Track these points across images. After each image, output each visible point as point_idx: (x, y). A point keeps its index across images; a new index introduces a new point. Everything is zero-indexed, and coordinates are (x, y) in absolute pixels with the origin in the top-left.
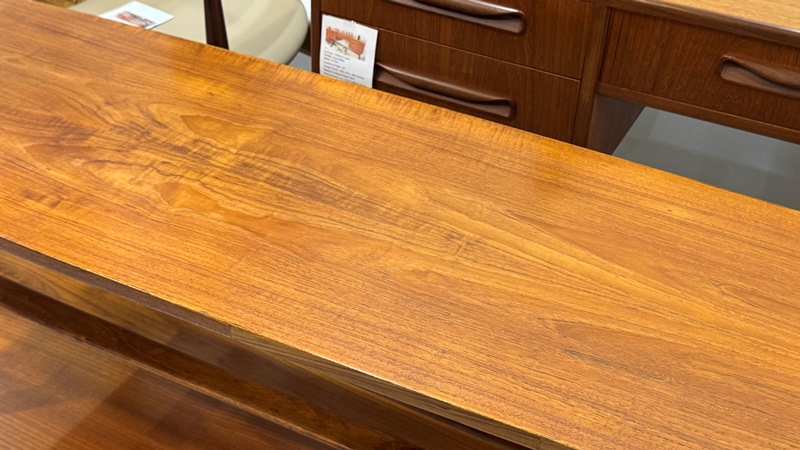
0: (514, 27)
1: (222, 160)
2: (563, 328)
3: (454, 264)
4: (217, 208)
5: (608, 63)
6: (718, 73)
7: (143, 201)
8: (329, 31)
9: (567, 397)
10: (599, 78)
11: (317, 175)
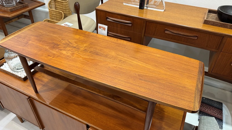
0: (130, 25)
1: (81, 49)
2: (139, 75)
3: (121, 65)
4: (81, 57)
5: (146, 31)
6: (164, 32)
7: (68, 56)
8: (99, 26)
9: (140, 87)
10: (145, 33)
11: (98, 51)
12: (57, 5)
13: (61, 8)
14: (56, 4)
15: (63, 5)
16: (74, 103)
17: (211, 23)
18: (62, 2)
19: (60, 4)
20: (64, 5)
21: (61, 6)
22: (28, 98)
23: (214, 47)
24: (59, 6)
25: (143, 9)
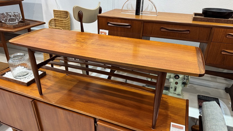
0: (129, 27)
3: (128, 51)
5: (144, 31)
6: (160, 30)
8: (101, 32)
10: (143, 33)
11: (104, 44)
12: (57, 24)
13: (61, 25)
14: (56, 22)
15: (62, 23)
16: (80, 101)
17: (199, 20)
18: (62, 20)
19: (60, 22)
20: (64, 23)
21: (61, 24)
22: (32, 101)
23: (205, 39)
24: (59, 24)
25: (139, 15)
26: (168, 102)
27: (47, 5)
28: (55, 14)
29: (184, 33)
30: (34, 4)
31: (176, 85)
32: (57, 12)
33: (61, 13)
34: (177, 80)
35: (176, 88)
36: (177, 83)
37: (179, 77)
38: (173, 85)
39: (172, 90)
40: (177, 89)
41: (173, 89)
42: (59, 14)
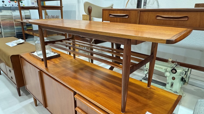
0: (127, 17)
5: (140, 20)
10: (139, 23)
22: (39, 71)
26: (154, 93)
27: (79, 11)
28: (83, 18)
29: (181, 20)
30: (72, 11)
31: (173, 81)
32: (85, 16)
33: (87, 17)
34: (174, 75)
35: (172, 84)
36: (174, 78)
37: (176, 71)
38: (170, 80)
39: (168, 86)
40: (174, 85)
41: (170, 84)
42: (86, 17)
